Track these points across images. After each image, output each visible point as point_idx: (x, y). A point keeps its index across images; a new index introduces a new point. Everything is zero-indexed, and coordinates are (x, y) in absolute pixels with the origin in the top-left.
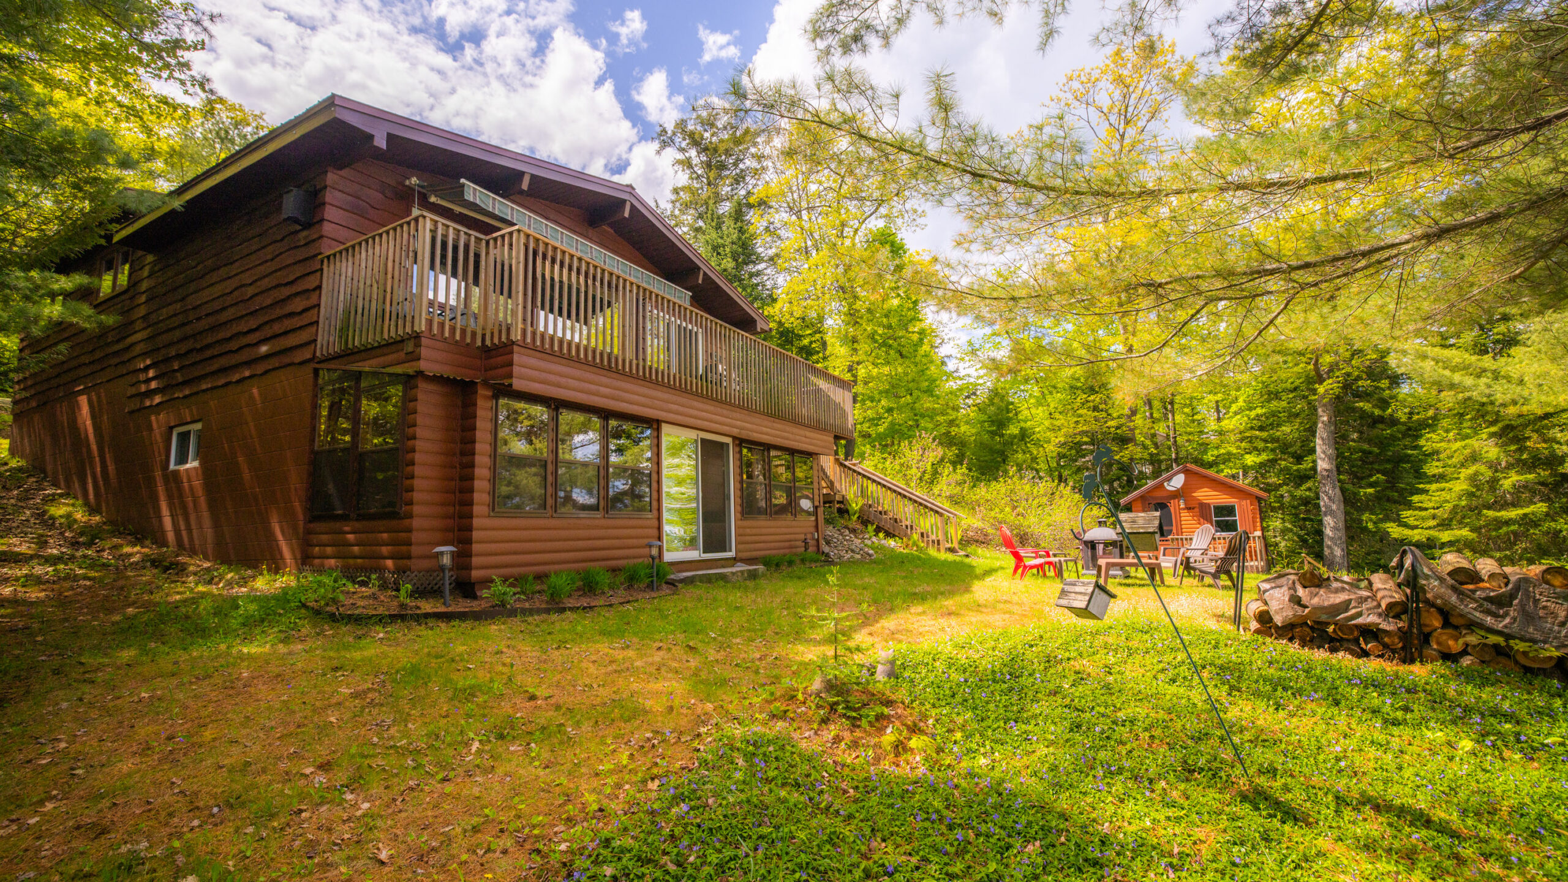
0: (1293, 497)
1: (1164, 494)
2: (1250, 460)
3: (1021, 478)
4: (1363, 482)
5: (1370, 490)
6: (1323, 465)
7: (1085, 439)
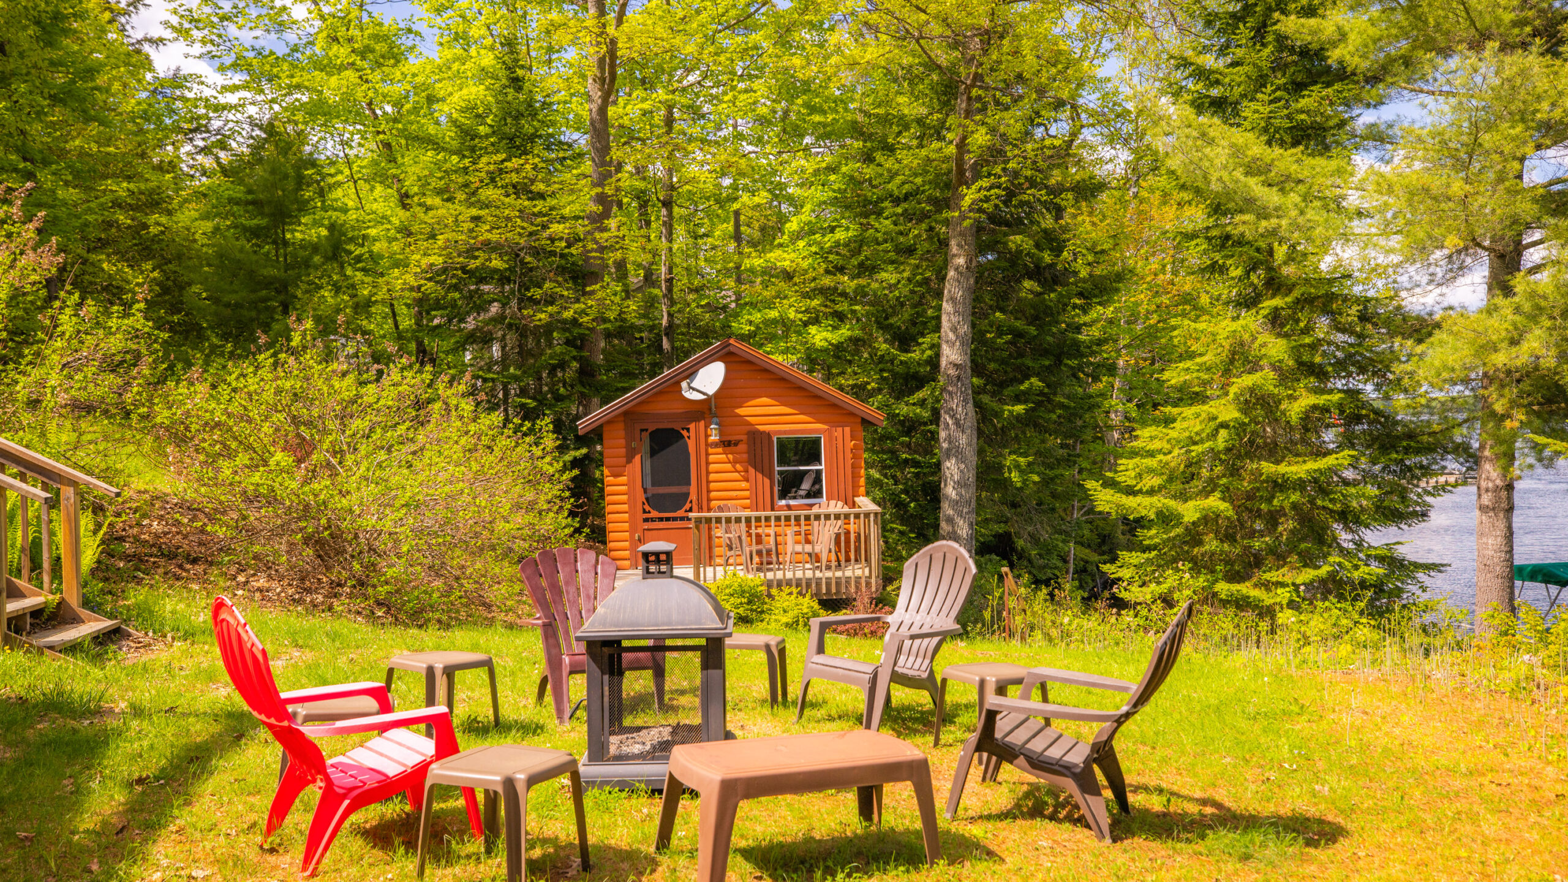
0: (892, 417)
1: (677, 408)
2: (820, 336)
3: (328, 356)
4: (1008, 391)
5: (1019, 408)
6: (951, 355)
7: (496, 263)
